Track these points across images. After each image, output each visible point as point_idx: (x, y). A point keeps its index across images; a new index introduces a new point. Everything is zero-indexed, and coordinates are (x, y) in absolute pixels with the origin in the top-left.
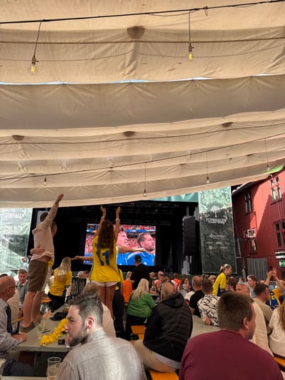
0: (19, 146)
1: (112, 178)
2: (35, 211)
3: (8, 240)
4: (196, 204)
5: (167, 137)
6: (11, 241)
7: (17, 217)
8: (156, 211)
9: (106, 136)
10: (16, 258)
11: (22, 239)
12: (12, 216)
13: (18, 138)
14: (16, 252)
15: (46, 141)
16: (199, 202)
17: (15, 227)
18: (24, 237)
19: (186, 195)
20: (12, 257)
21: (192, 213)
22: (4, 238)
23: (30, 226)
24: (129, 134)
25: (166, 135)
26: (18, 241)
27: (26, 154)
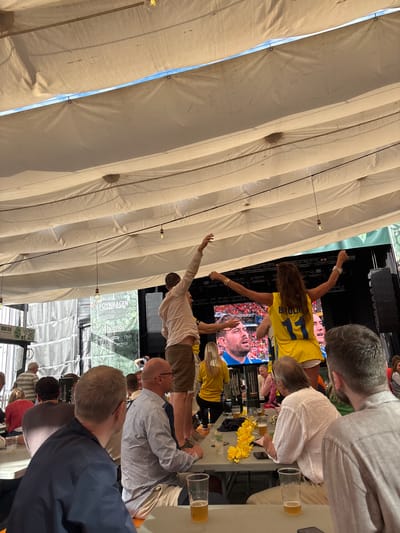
0: (115, 192)
1: (249, 222)
2: (142, 294)
3: (111, 341)
4: (388, 248)
5: (338, 131)
6: (116, 341)
7: (119, 306)
8: (319, 271)
9: (237, 149)
10: (126, 364)
11: (130, 336)
12: (111, 306)
13: (111, 178)
14: (124, 355)
15: (151, 175)
16: (393, 243)
17: (118, 321)
18: (132, 333)
19: (369, 234)
20: (121, 364)
21: (382, 263)
22: (105, 338)
23: (138, 317)
24: (273, 138)
25: (335, 128)
26: (125, 340)
27: (125, 202)
